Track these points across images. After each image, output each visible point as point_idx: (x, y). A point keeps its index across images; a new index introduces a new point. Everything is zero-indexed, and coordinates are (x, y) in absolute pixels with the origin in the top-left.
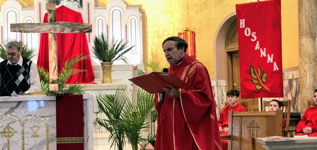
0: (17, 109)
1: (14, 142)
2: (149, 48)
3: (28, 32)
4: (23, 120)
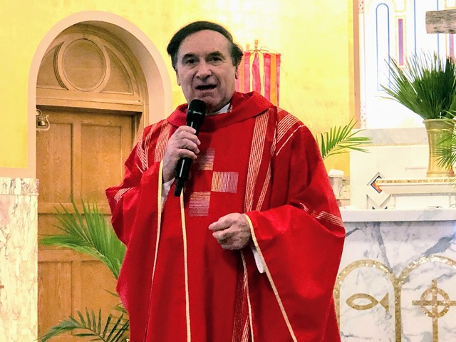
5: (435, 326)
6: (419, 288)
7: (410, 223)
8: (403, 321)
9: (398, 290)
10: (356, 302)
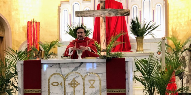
0: (80, 68)
1: (78, 91)
2: (170, 27)
3: (87, 17)
4: (84, 76)
5: (74, 90)
6: (70, 80)
7: (68, 63)
8: (66, 89)
9: (65, 81)
10: (54, 84)
